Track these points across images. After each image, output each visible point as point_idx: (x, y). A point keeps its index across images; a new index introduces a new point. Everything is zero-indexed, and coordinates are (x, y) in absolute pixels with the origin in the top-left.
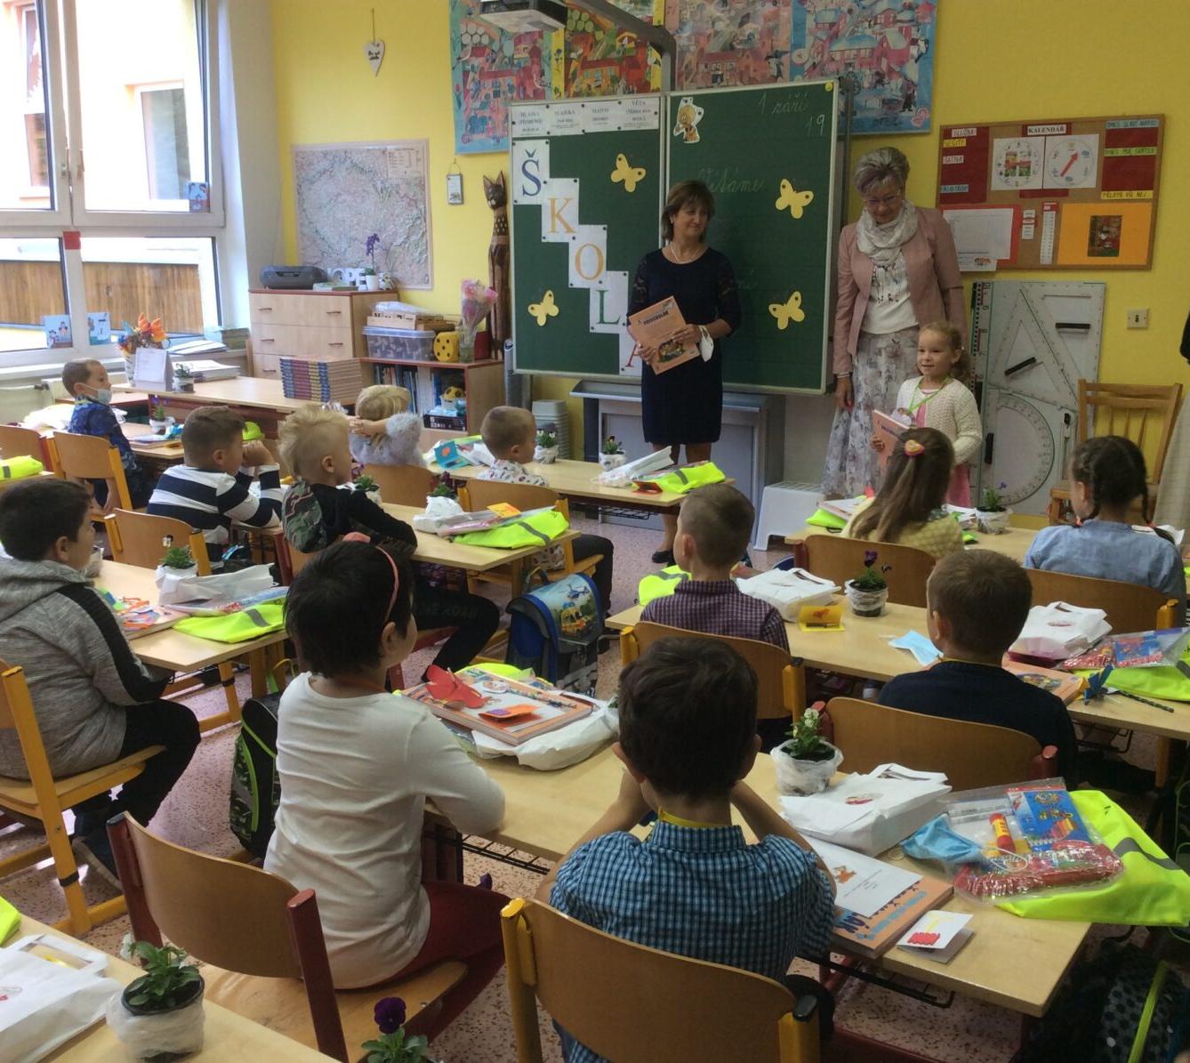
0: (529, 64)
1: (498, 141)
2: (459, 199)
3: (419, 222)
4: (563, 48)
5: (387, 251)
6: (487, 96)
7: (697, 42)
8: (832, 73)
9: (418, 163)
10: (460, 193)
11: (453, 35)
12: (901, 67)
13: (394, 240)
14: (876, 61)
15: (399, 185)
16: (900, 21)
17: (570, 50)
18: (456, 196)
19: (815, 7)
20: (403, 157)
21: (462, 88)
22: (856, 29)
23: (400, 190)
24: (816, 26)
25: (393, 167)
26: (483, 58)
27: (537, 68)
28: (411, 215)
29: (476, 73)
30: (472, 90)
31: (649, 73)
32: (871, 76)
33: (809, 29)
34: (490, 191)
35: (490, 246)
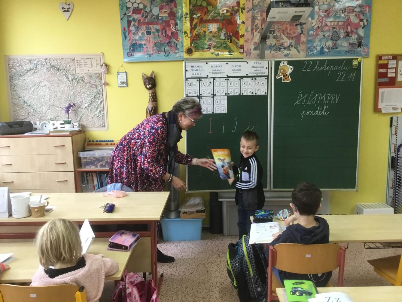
0: (168, 19)
1: (150, 56)
2: (125, 84)
3: (98, 96)
4: (188, 12)
5: (76, 112)
6: (143, 34)
7: (261, 15)
8: (327, 31)
9: (97, 66)
10: (126, 81)
11: (121, 2)
12: (356, 30)
13: (81, 105)
14: (345, 27)
15: (84, 77)
16: (356, 11)
17: (192, 14)
18: (123, 83)
19: (319, 3)
20: (87, 63)
21: (127, 29)
22: (337, 13)
23: (85, 79)
24: (319, 11)
25: (79, 68)
26: (140, 15)
27: (173, 22)
28: (93, 92)
29: (135, 22)
30: (133, 30)
31: (239, 27)
32: (344, 33)
33: (316, 12)
34: (147, 80)
35: (147, 107)
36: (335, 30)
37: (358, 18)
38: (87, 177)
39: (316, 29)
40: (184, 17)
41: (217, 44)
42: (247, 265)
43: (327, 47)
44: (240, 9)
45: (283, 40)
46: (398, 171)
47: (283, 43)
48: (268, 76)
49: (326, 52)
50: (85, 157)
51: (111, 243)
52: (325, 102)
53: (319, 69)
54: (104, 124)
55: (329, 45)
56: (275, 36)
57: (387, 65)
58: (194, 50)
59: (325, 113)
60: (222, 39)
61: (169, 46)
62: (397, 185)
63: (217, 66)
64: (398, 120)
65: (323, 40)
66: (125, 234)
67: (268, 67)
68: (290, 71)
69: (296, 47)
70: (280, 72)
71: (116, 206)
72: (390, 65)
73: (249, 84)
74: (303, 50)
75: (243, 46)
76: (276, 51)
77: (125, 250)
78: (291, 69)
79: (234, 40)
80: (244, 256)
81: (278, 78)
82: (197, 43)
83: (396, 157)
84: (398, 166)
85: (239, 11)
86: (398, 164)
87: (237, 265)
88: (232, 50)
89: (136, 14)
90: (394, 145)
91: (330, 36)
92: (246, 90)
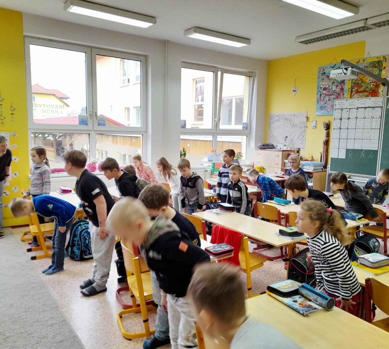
0: (340, 92)
1: (328, 112)
3: (302, 133)
4: (350, 88)
6: (326, 101)
9: (303, 118)
11: (318, 85)
17: (353, 88)
20: (300, 116)
21: (319, 99)
23: (298, 125)
25: (296, 119)
26: (326, 91)
27: (342, 93)
28: (300, 131)
29: (324, 95)
30: (322, 99)
35: (324, 140)
40: (348, 90)
54: (303, 148)
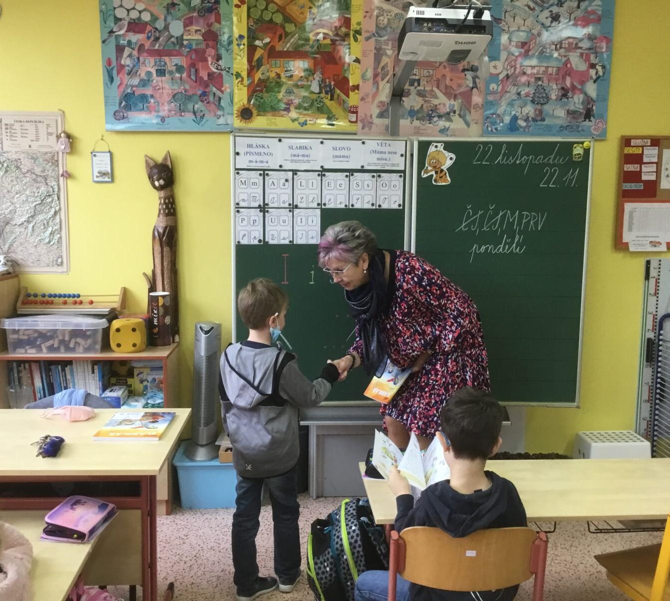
1: (163, 119)
2: (109, 176)
4: (245, 34)
8: (524, 84)
9: (50, 137)
10: (109, 171)
11: (104, 7)
12: (582, 85)
13: (12, 219)
14: (561, 77)
15: (20, 159)
16: (581, 48)
17: (253, 38)
18: (104, 174)
19: (509, 27)
20: (27, 130)
21: (114, 63)
22: (545, 50)
23: (21, 164)
24: (510, 44)
25: (11, 140)
26: (143, 35)
27: (213, 52)
28: (38, 193)
29: (133, 49)
30: (128, 66)
31: (348, 69)
32: (557, 90)
33: (503, 45)
34: (155, 171)
35: (155, 226)
36: (540, 83)
37: (585, 61)
38: (19, 372)
39: (502, 81)
40: (235, 42)
41: (304, 102)
42: (349, 569)
43: (526, 118)
44: (352, 33)
45: (436, 100)
46: (660, 367)
47: (436, 106)
48: (404, 172)
49: (522, 127)
50: (15, 329)
51: (49, 524)
52: (517, 228)
53: (506, 161)
54: (60, 260)
55: (528, 114)
56: (421, 92)
57: (641, 156)
58: (255, 112)
59: (518, 250)
60: (312, 93)
61: (202, 101)
62: (658, 396)
63: (301, 148)
64: (661, 266)
65: (517, 103)
66: (83, 505)
67: (404, 154)
68: (449, 163)
69: (462, 114)
70: (430, 164)
71: (67, 441)
72: (646, 157)
73: (366, 186)
74: (475, 121)
75: (357, 107)
76: (423, 121)
77: (80, 541)
78: (451, 159)
79: (338, 95)
80: (343, 551)
81: (425, 176)
82: (262, 98)
83: (657, 340)
84: (660, 359)
85: (349, 38)
86: (660, 353)
87: (328, 569)
88: (334, 115)
89: (135, 32)
90: (652, 316)
91: (531, 96)
92: (360, 197)
